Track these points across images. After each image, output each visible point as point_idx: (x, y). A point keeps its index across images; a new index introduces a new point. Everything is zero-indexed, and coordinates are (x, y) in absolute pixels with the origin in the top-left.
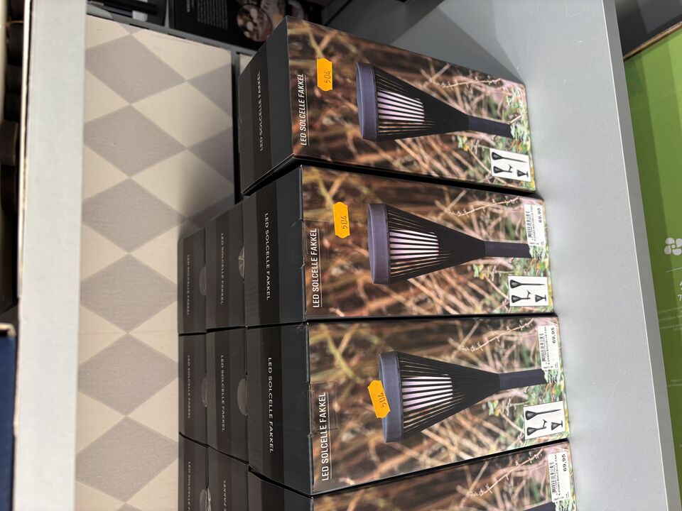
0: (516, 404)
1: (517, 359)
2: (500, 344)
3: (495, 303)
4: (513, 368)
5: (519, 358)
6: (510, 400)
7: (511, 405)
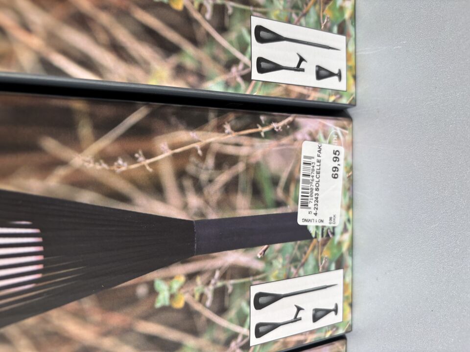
0: (232, 282)
1: (244, 192)
2: (203, 158)
3: (210, 67)
4: (233, 208)
5: (249, 190)
6: (217, 274)
7: (219, 284)
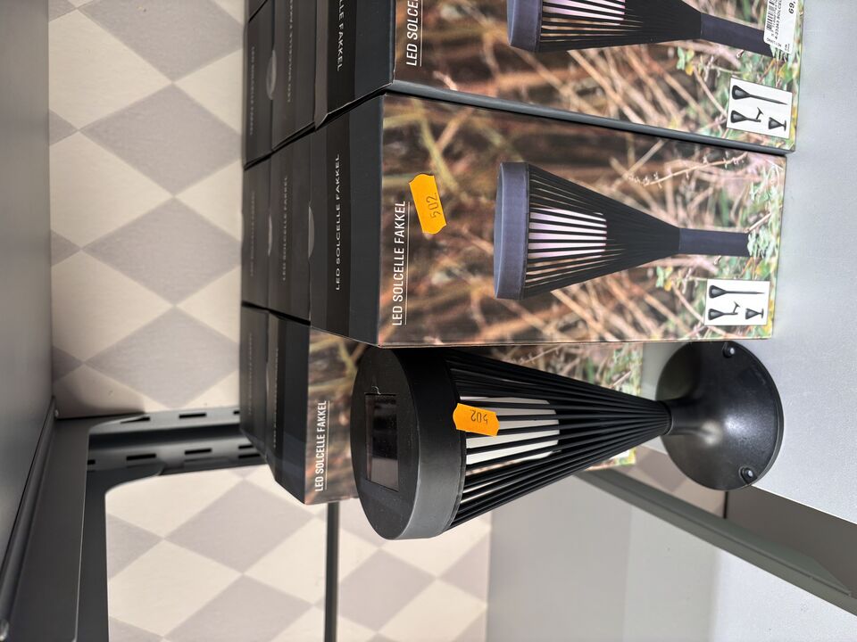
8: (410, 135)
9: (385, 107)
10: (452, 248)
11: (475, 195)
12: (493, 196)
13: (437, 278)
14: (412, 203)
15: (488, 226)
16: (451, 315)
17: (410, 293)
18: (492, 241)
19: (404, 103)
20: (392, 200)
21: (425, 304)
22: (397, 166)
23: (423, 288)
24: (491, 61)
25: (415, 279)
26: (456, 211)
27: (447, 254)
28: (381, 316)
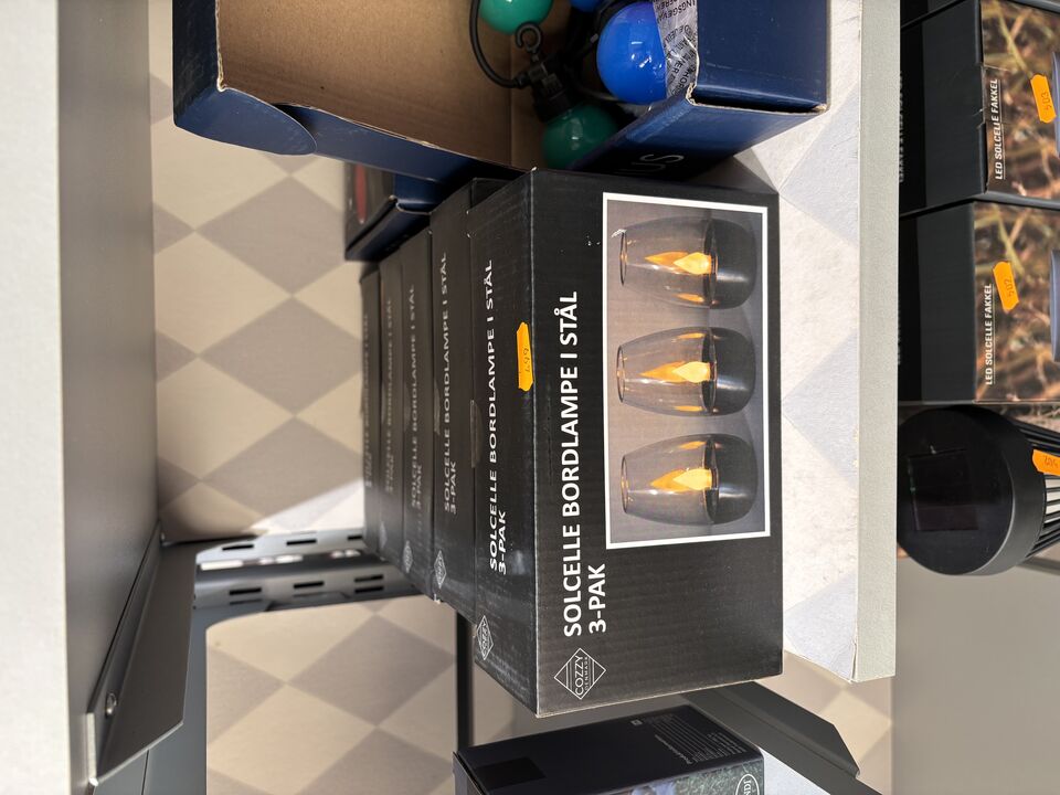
8: (991, 233)
9: (975, 212)
10: (1022, 320)
11: (1036, 277)
12: (1048, 277)
13: (1014, 345)
14: (996, 285)
15: (1045, 301)
16: (1024, 376)
17: (997, 358)
18: (1048, 314)
19: (988, 208)
20: (983, 283)
21: (1007, 366)
22: (985, 257)
23: (1004, 353)
24: (1047, 171)
25: (1000, 346)
26: (1024, 291)
27: (1019, 325)
28: (977, 377)
